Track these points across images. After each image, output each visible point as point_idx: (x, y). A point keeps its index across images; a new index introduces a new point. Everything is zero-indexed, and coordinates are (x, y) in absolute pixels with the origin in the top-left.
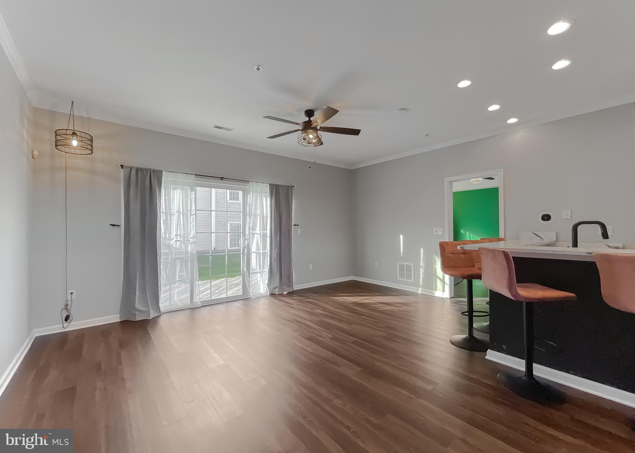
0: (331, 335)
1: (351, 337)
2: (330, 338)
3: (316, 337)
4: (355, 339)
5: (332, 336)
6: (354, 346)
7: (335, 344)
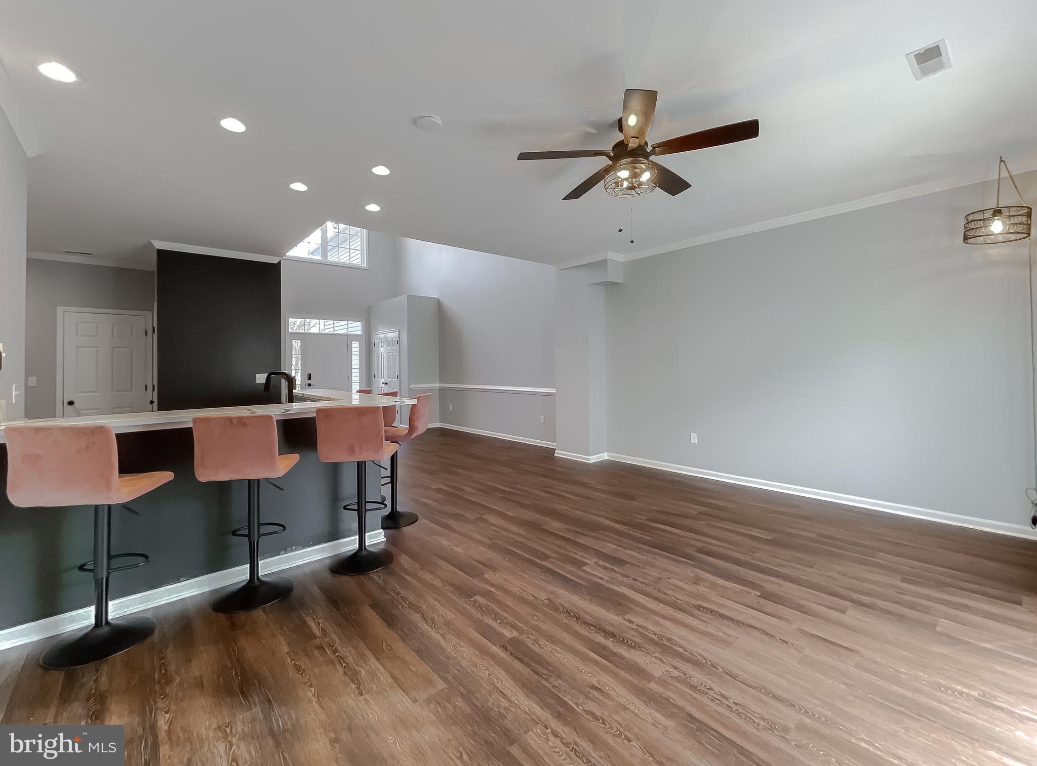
0: (587, 570)
1: (551, 567)
2: (586, 564)
3: (612, 566)
4: (544, 563)
5: (584, 568)
6: (548, 552)
7: (576, 553)
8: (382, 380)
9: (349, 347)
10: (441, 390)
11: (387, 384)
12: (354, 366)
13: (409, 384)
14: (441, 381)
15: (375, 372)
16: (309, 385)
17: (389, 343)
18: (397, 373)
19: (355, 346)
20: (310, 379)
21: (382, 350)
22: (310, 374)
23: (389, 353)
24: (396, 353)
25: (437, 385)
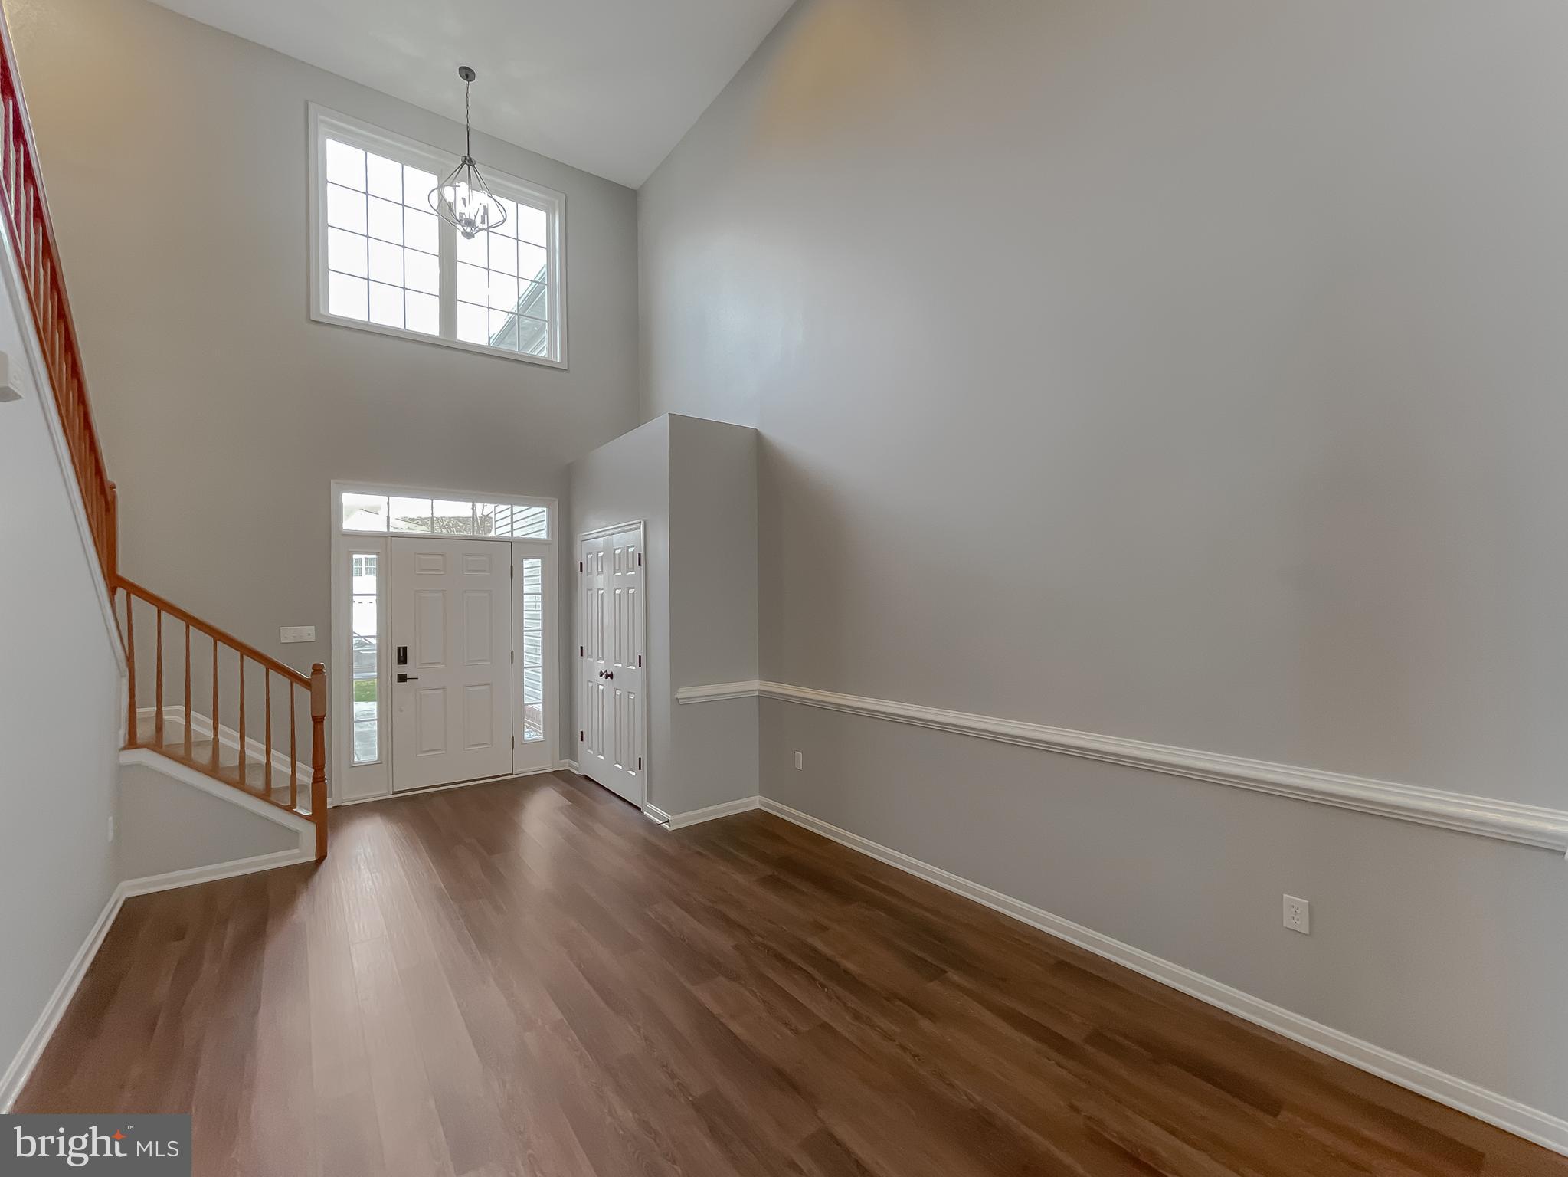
8: (601, 665)
9: (514, 573)
10: (764, 698)
11: (611, 676)
12: (527, 624)
13: (675, 684)
14: (767, 674)
15: (581, 640)
16: (402, 678)
17: (616, 562)
18: (640, 650)
19: (532, 569)
20: (405, 662)
21: (600, 581)
22: (405, 649)
23: (618, 592)
24: (635, 591)
25: (754, 685)
